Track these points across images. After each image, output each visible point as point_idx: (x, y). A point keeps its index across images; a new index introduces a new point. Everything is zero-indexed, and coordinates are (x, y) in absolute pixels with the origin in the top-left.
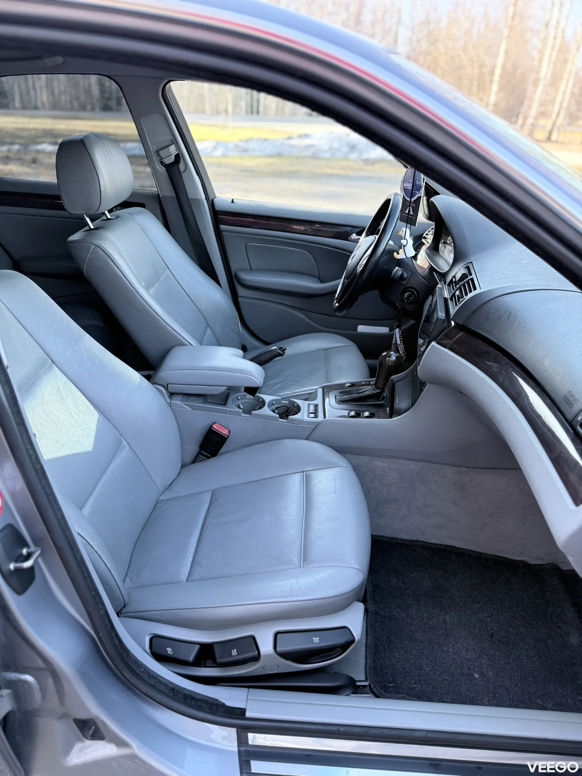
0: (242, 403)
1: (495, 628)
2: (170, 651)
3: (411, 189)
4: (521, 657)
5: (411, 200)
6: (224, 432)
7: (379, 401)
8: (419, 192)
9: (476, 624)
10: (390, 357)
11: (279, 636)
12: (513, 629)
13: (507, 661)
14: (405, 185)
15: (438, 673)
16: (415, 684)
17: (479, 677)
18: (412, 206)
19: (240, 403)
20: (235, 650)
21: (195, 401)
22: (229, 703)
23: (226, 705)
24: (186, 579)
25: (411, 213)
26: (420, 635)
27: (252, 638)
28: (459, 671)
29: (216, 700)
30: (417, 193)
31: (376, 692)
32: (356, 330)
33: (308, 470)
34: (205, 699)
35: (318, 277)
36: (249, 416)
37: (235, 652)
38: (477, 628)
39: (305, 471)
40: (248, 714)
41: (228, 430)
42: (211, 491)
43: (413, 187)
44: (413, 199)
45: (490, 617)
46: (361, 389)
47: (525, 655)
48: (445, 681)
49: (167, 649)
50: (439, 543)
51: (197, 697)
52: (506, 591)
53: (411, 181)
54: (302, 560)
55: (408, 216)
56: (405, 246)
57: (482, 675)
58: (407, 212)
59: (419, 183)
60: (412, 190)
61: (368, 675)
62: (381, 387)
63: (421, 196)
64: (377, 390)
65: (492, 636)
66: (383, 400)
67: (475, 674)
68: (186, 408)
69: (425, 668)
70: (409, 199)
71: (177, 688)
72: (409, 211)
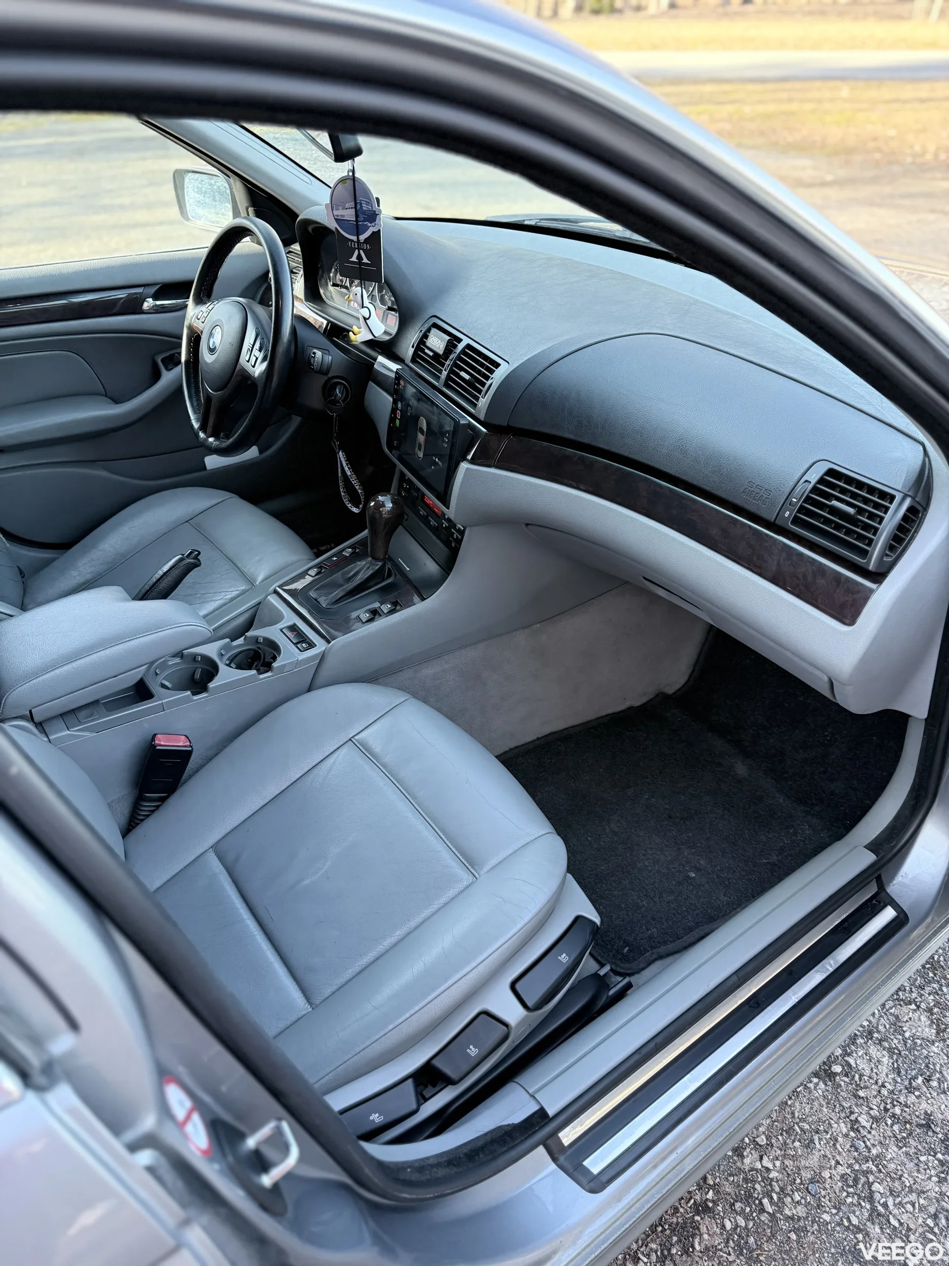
0: (164, 679)
1: (667, 806)
2: (378, 1117)
3: (354, 219)
4: (714, 823)
5: (358, 238)
6: (180, 743)
7: (383, 580)
8: (373, 224)
9: (645, 814)
10: (383, 505)
11: (518, 986)
12: (683, 795)
13: (705, 837)
14: (336, 213)
15: (657, 899)
16: (647, 930)
17: (696, 875)
18: (363, 250)
19: (162, 679)
20: (471, 1047)
21: (92, 715)
22: (518, 1118)
23: (516, 1124)
24: (307, 1005)
25: (365, 260)
26: (604, 868)
27: (483, 1016)
28: (674, 882)
29: (500, 1127)
30: (369, 225)
31: (622, 971)
32: (205, 468)
33: (354, 734)
34: (488, 1138)
35: (104, 394)
36: (206, 695)
37: (473, 1049)
38: (650, 818)
39: (353, 737)
40: (551, 1112)
41: (184, 737)
42: (211, 849)
43: (357, 216)
44: (362, 238)
45: (653, 797)
46: (349, 572)
47: (716, 818)
48: (670, 904)
49: (371, 1118)
50: (535, 738)
51: (480, 1143)
52: (643, 755)
53: (352, 204)
54: (470, 868)
55: (360, 267)
56: (368, 319)
57: (697, 869)
58: (354, 259)
59: (370, 207)
60: (357, 221)
61: (599, 958)
62: (382, 557)
63: (380, 230)
64: (378, 563)
65: (670, 817)
66: (389, 576)
67: (689, 873)
68: (83, 736)
69: (641, 904)
70: (354, 238)
71: (451, 1155)
72: (359, 257)
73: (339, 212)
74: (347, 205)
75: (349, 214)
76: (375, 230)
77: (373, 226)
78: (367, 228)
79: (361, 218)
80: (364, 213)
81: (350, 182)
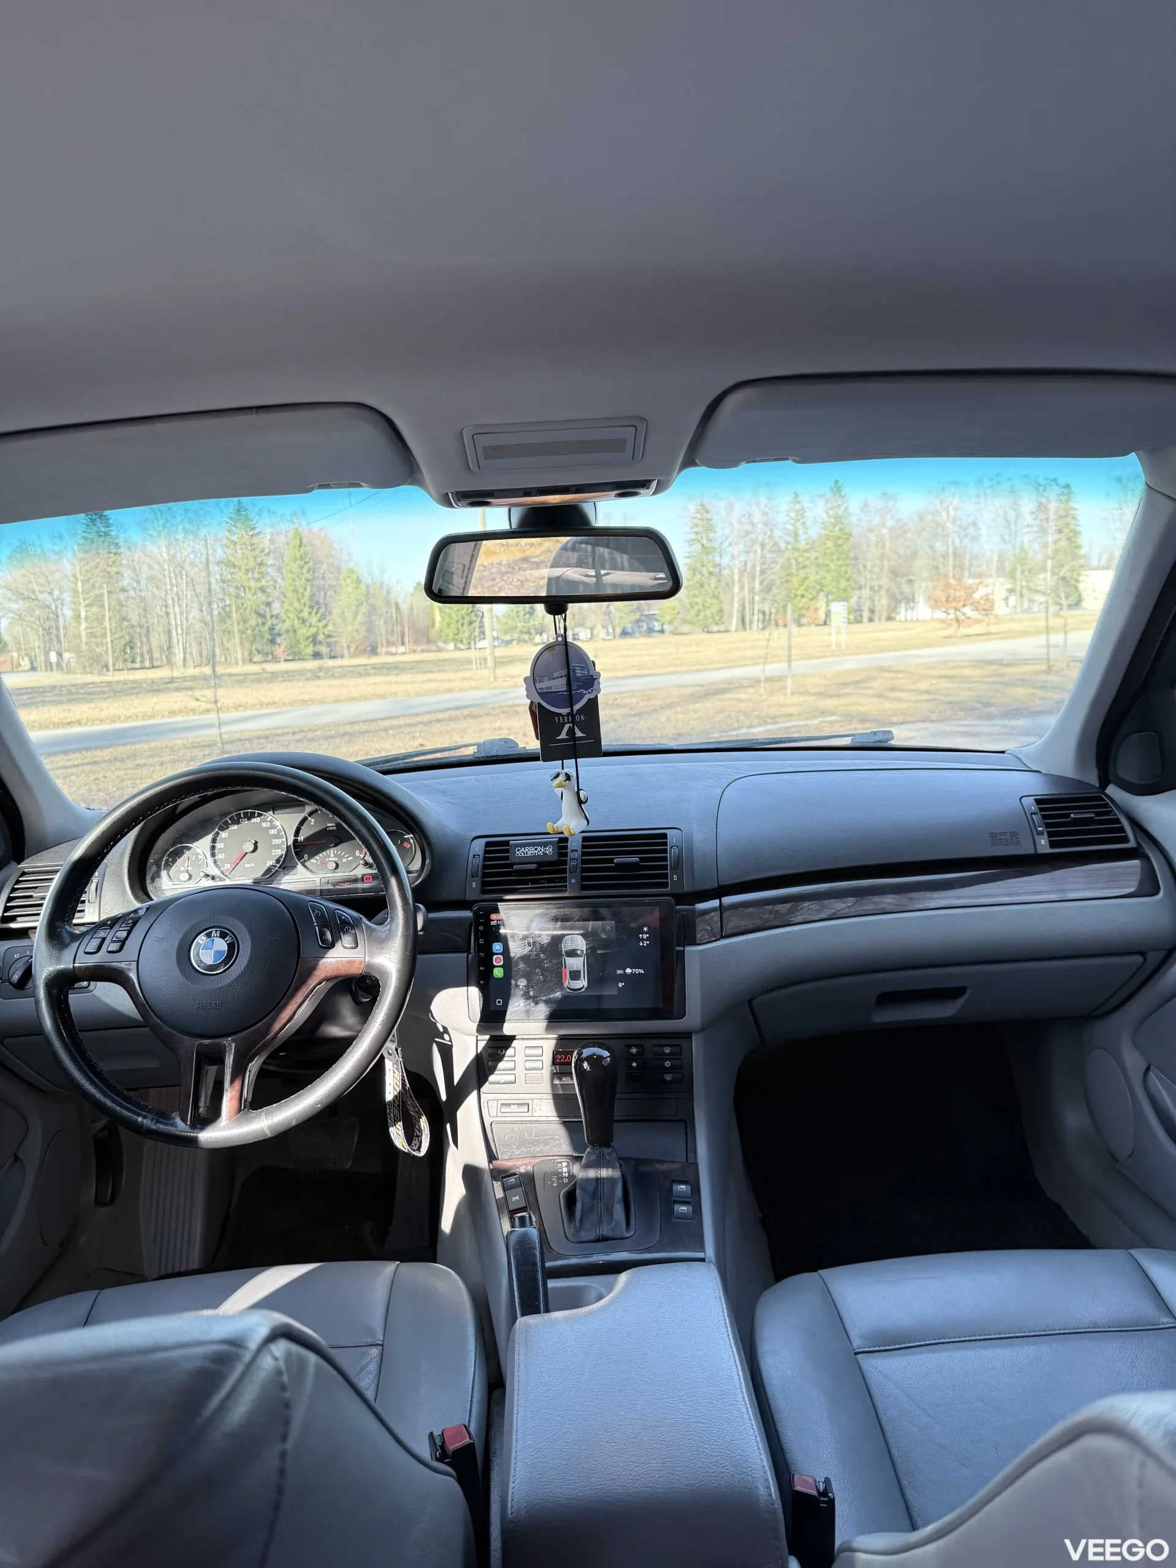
3: (566, 689)
5: (570, 710)
8: (590, 691)
14: (538, 686)
18: (576, 722)
25: (579, 734)
30: (584, 692)
43: (569, 684)
44: (575, 709)
53: (563, 672)
55: (571, 743)
58: (562, 737)
59: (586, 672)
60: (569, 690)
63: (598, 695)
72: (570, 732)
73: (543, 685)
74: (555, 674)
75: (559, 685)
76: (592, 697)
77: (589, 693)
78: (582, 696)
79: (574, 685)
80: (578, 679)
81: (560, 650)
